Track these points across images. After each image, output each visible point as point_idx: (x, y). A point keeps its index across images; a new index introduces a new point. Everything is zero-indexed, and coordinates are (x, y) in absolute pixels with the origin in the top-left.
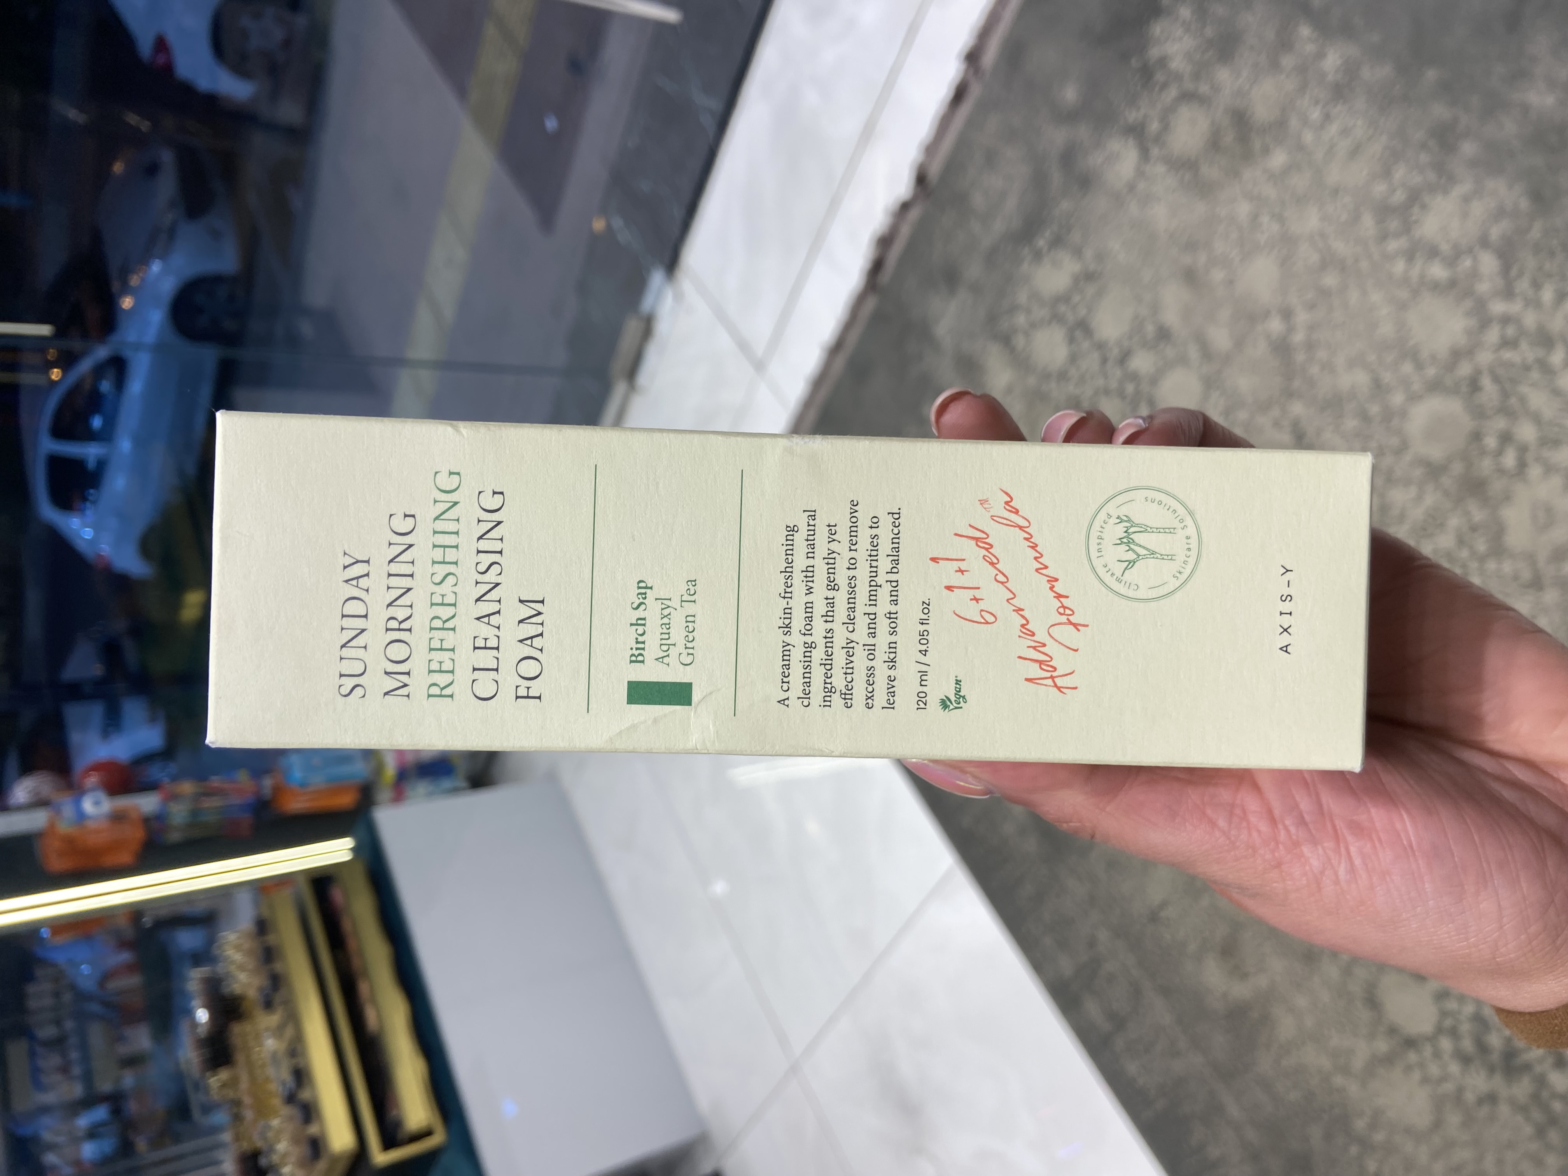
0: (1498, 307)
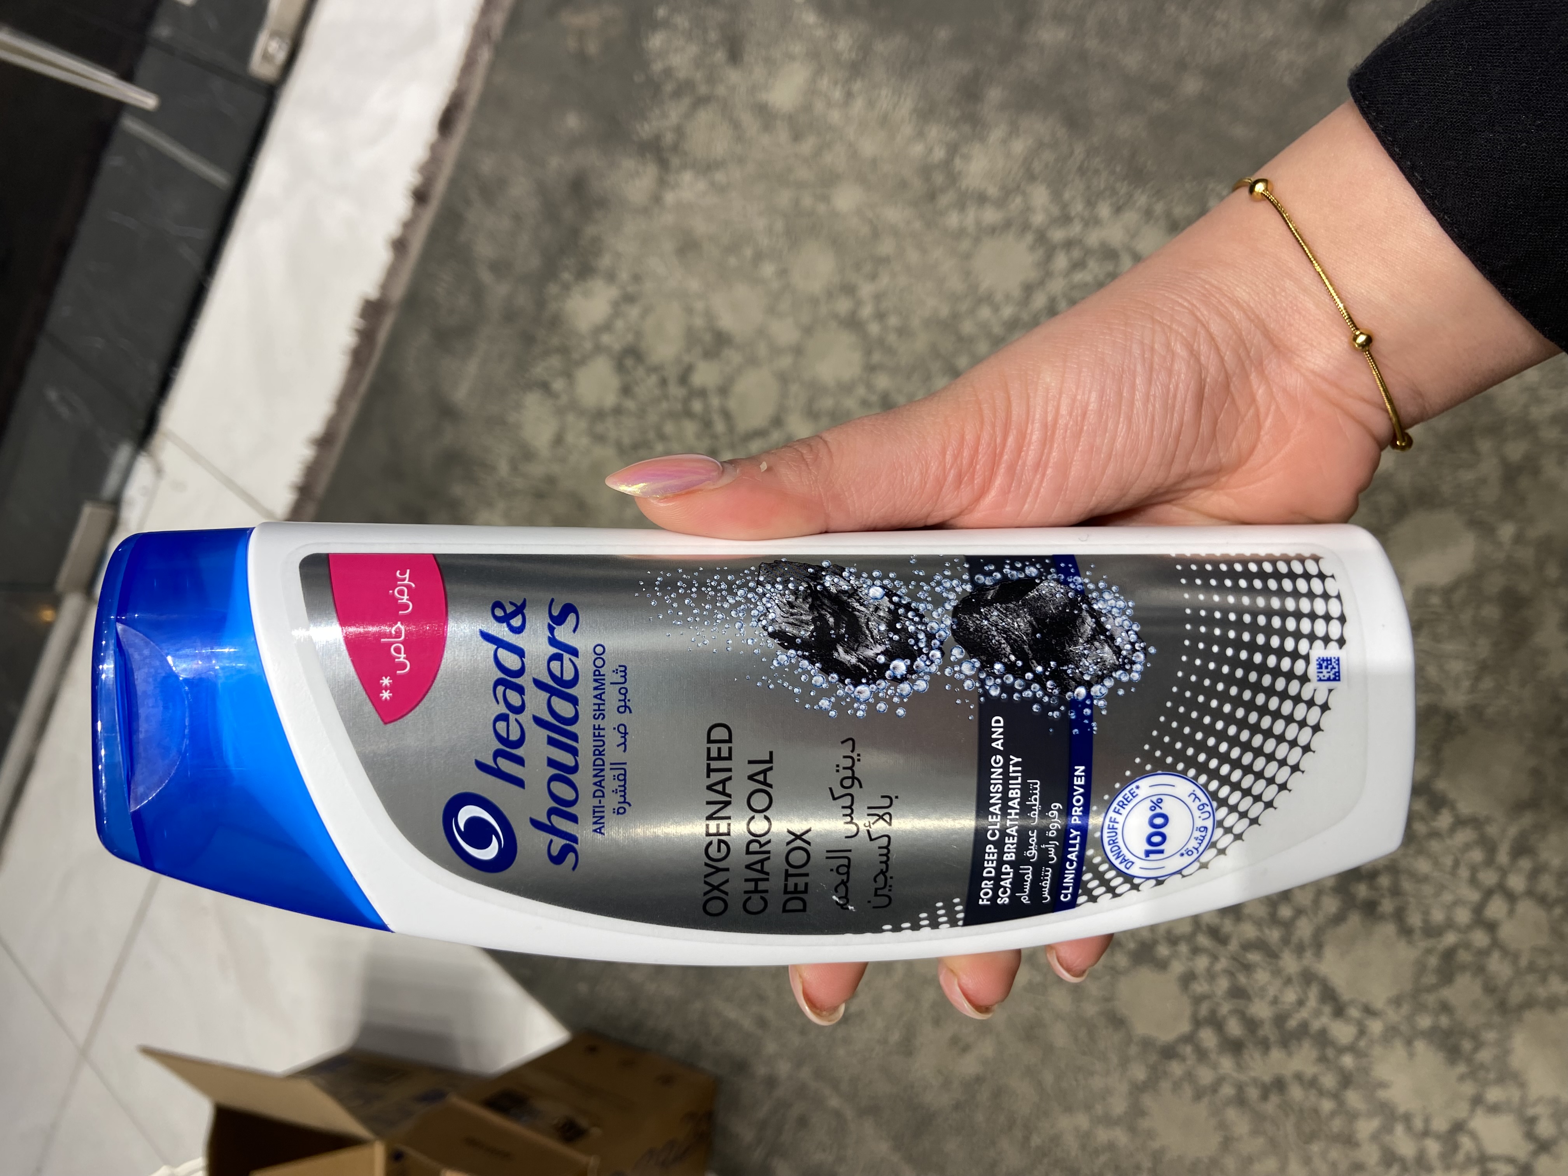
0: (1058, 235)
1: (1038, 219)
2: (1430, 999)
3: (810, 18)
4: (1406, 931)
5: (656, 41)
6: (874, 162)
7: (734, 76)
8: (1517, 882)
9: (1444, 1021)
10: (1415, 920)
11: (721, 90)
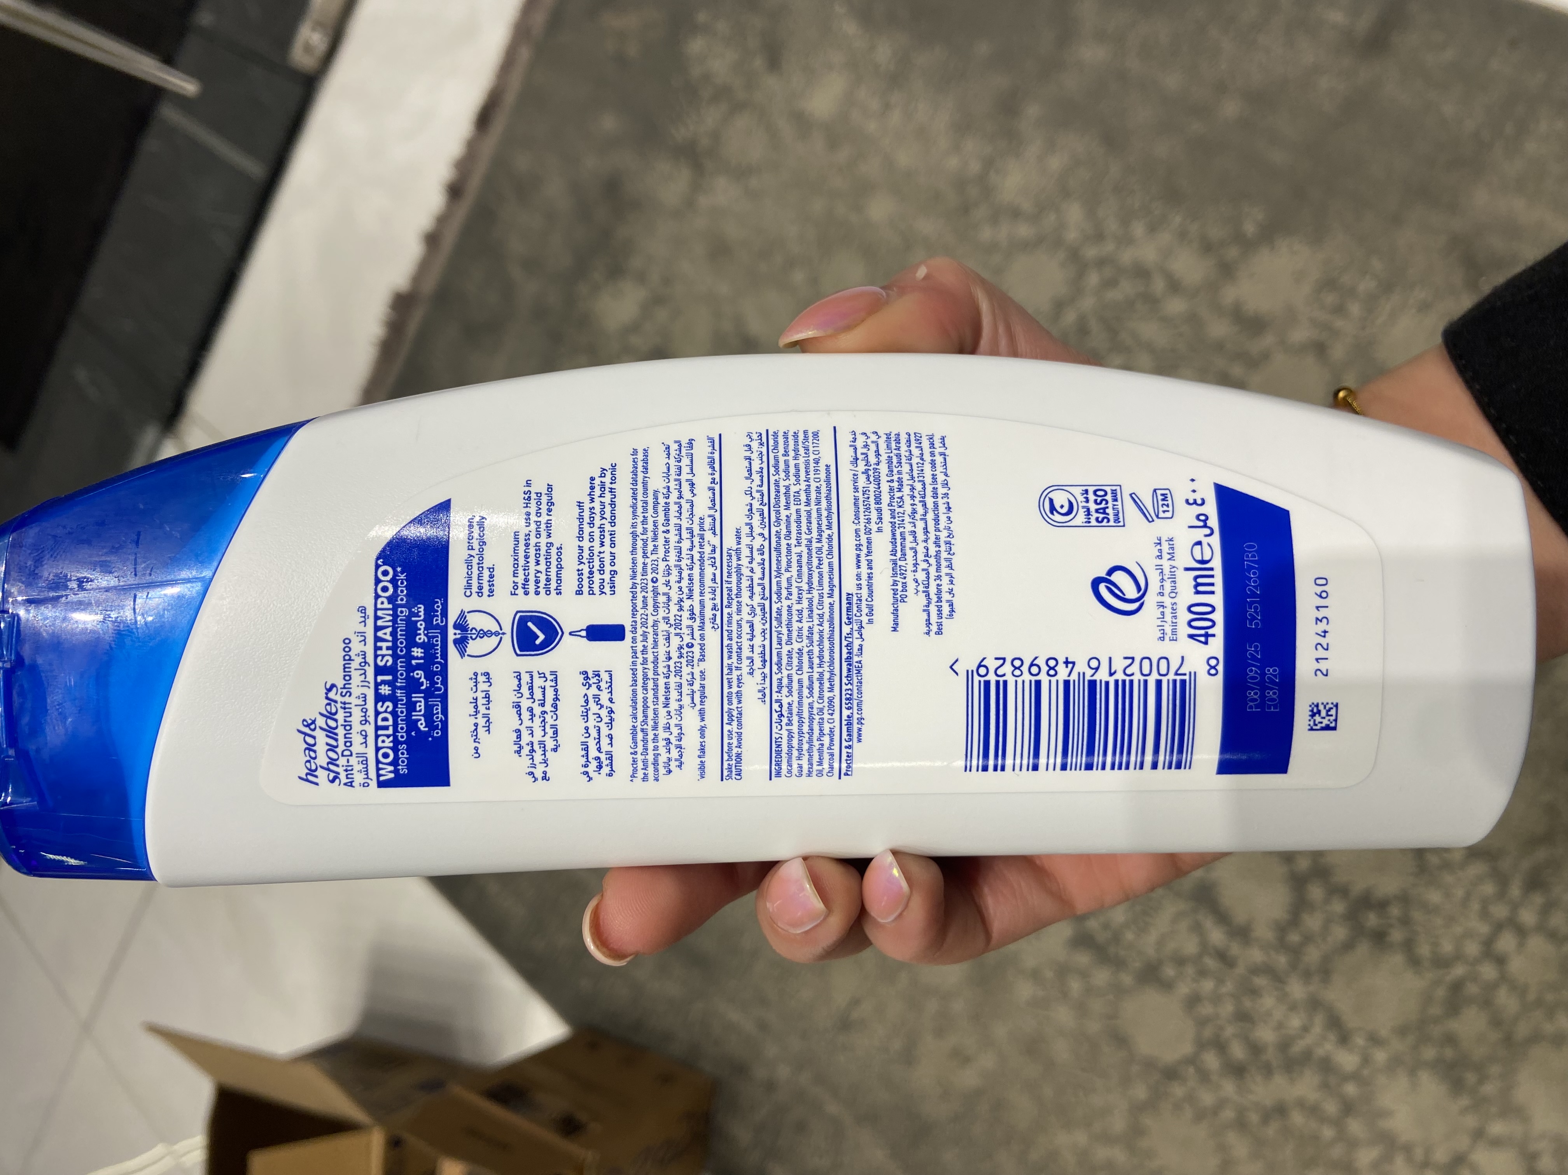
1: (1072, 235)
2: (1436, 1031)
3: (850, 28)
4: (1414, 962)
5: (696, 46)
6: (910, 174)
7: (771, 82)
8: (1528, 917)
9: (1449, 1053)
10: (1424, 950)
11: (758, 97)
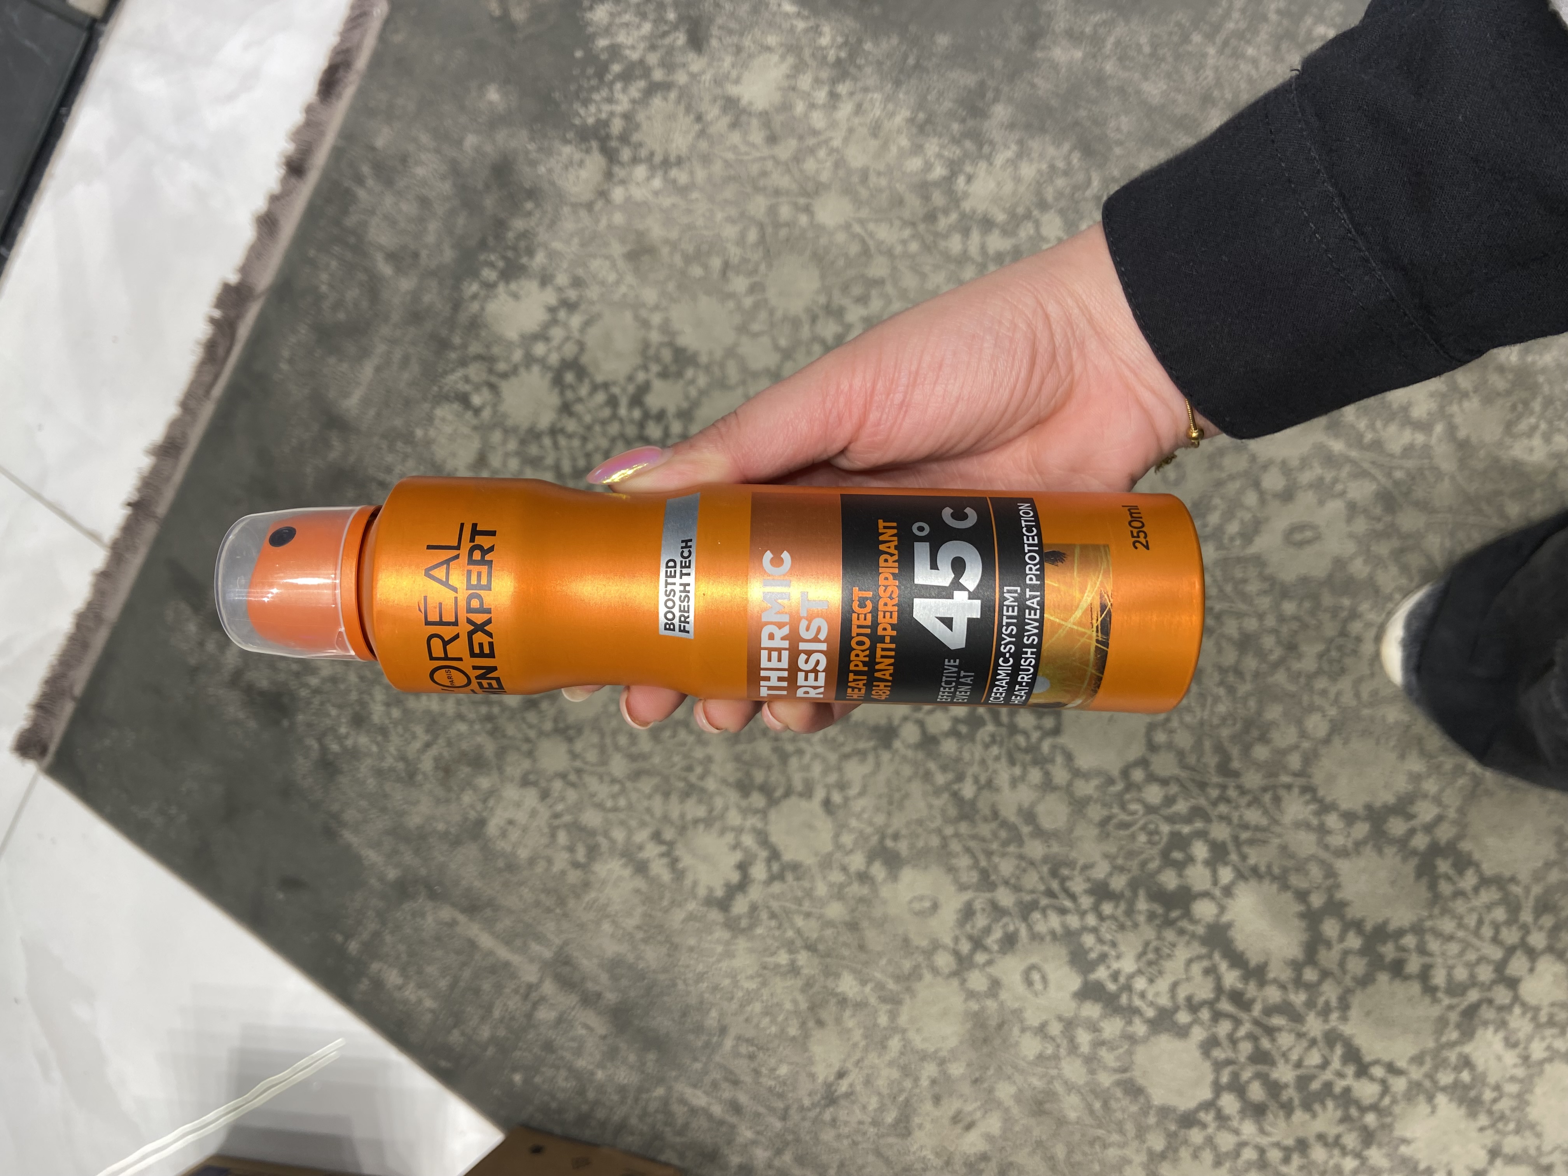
2: (1452, 1056)
3: (790, 7)
4: (1430, 990)
5: (600, 14)
6: (864, 175)
7: (696, 63)
8: (1538, 940)
9: (1465, 1076)
10: (1439, 979)
11: (681, 78)
